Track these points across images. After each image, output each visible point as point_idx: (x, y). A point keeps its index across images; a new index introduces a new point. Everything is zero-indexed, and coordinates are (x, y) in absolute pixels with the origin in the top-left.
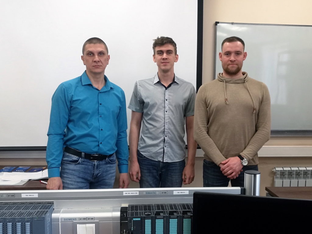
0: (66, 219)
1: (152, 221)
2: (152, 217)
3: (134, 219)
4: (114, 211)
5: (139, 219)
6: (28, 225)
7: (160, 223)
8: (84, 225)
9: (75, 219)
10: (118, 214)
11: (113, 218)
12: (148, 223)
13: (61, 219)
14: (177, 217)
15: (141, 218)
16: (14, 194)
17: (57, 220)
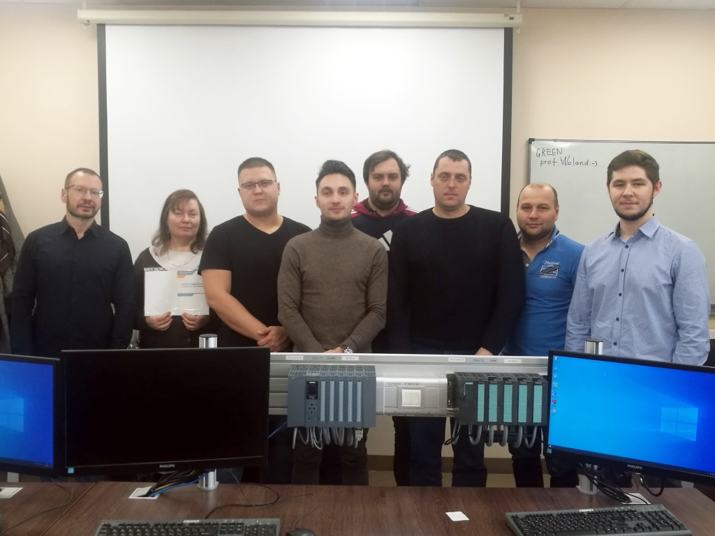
0: (390, 384)
1: (485, 386)
2: (486, 382)
3: (467, 383)
4: (439, 377)
5: (472, 383)
6: (359, 384)
7: (493, 389)
8: (410, 391)
9: (399, 384)
10: (445, 381)
11: (440, 385)
12: (481, 388)
13: (386, 383)
14: (513, 383)
15: (474, 382)
16: (335, 356)
17: (382, 383)
